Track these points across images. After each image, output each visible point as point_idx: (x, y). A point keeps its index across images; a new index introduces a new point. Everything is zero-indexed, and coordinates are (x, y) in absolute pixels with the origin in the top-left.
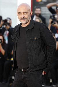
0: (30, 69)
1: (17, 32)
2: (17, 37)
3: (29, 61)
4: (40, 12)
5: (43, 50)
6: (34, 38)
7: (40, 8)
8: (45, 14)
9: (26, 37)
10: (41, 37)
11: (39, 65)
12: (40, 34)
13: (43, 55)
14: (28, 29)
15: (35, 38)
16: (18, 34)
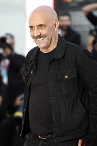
0: (56, 137)
1: (33, 62)
2: (32, 72)
3: (54, 122)
4: (68, 23)
5: (81, 100)
6: (63, 77)
7: (67, 14)
8: (80, 26)
9: (48, 74)
10: (78, 75)
11: (73, 130)
12: (75, 69)
13: (80, 110)
14: (54, 59)
15: (66, 77)
16: (35, 66)
